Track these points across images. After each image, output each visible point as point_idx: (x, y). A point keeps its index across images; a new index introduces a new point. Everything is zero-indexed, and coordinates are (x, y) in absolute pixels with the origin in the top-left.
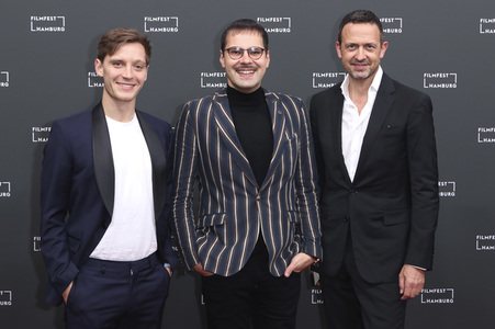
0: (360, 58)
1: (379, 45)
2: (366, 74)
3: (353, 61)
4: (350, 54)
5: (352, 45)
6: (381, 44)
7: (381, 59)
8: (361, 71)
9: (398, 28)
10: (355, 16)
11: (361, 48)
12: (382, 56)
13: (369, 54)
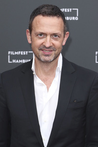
0: (48, 45)
1: (63, 35)
2: (51, 58)
3: (42, 47)
4: (39, 42)
5: (41, 34)
6: (65, 34)
7: (63, 46)
8: (48, 55)
9: (75, 16)
10: (44, 10)
11: (48, 37)
12: (64, 43)
13: (54, 42)
